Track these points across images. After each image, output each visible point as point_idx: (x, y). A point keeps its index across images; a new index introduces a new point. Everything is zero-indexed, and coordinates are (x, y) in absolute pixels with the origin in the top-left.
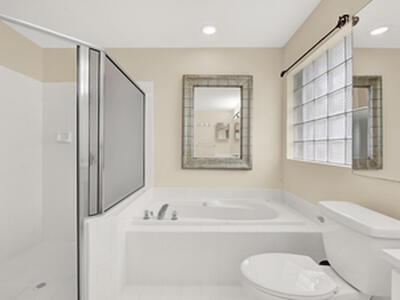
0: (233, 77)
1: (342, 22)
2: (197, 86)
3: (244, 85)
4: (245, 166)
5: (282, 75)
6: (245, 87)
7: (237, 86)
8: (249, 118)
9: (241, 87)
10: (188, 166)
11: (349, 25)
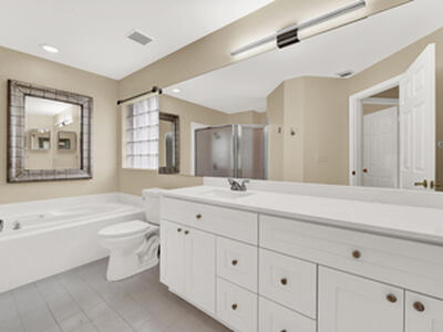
0: (73, 95)
1: (154, 91)
2: (30, 95)
3: (84, 104)
4: (86, 175)
5: (119, 103)
6: (86, 105)
7: (77, 104)
8: (89, 133)
9: (82, 106)
10: (17, 179)
11: (157, 93)
